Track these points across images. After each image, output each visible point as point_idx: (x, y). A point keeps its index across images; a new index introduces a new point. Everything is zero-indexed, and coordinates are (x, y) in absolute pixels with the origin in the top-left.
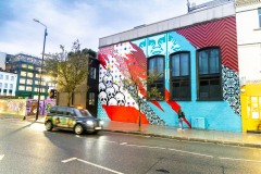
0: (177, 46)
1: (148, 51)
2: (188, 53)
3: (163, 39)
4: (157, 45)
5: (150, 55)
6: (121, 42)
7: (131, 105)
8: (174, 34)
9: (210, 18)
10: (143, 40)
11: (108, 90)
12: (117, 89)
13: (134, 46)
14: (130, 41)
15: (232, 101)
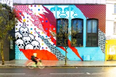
0: (76, 15)
1: (57, 15)
2: (82, 20)
3: (68, 9)
4: (63, 12)
5: (59, 17)
6: (35, 4)
7: (45, 49)
8: (75, 7)
9: (94, 3)
10: (53, 6)
11: (24, 38)
12: (33, 38)
13: (46, 9)
14: (43, 5)
15: (101, 47)
